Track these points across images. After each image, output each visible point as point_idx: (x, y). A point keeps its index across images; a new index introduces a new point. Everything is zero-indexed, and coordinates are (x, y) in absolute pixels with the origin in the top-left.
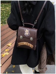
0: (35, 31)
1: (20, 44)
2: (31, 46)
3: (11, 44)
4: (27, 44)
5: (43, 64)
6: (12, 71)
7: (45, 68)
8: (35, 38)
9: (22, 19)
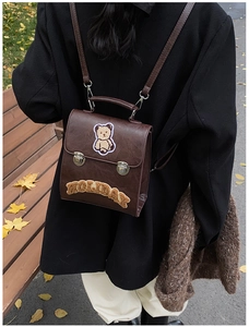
0: (141, 132)
1: (75, 186)
2: (121, 198)
3: (33, 177)
4: (105, 188)
5: (177, 271)
6: (41, 296)
7: (186, 288)
8: (140, 167)
9: (86, 78)
